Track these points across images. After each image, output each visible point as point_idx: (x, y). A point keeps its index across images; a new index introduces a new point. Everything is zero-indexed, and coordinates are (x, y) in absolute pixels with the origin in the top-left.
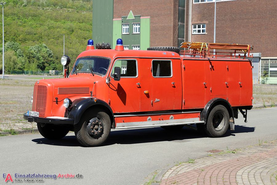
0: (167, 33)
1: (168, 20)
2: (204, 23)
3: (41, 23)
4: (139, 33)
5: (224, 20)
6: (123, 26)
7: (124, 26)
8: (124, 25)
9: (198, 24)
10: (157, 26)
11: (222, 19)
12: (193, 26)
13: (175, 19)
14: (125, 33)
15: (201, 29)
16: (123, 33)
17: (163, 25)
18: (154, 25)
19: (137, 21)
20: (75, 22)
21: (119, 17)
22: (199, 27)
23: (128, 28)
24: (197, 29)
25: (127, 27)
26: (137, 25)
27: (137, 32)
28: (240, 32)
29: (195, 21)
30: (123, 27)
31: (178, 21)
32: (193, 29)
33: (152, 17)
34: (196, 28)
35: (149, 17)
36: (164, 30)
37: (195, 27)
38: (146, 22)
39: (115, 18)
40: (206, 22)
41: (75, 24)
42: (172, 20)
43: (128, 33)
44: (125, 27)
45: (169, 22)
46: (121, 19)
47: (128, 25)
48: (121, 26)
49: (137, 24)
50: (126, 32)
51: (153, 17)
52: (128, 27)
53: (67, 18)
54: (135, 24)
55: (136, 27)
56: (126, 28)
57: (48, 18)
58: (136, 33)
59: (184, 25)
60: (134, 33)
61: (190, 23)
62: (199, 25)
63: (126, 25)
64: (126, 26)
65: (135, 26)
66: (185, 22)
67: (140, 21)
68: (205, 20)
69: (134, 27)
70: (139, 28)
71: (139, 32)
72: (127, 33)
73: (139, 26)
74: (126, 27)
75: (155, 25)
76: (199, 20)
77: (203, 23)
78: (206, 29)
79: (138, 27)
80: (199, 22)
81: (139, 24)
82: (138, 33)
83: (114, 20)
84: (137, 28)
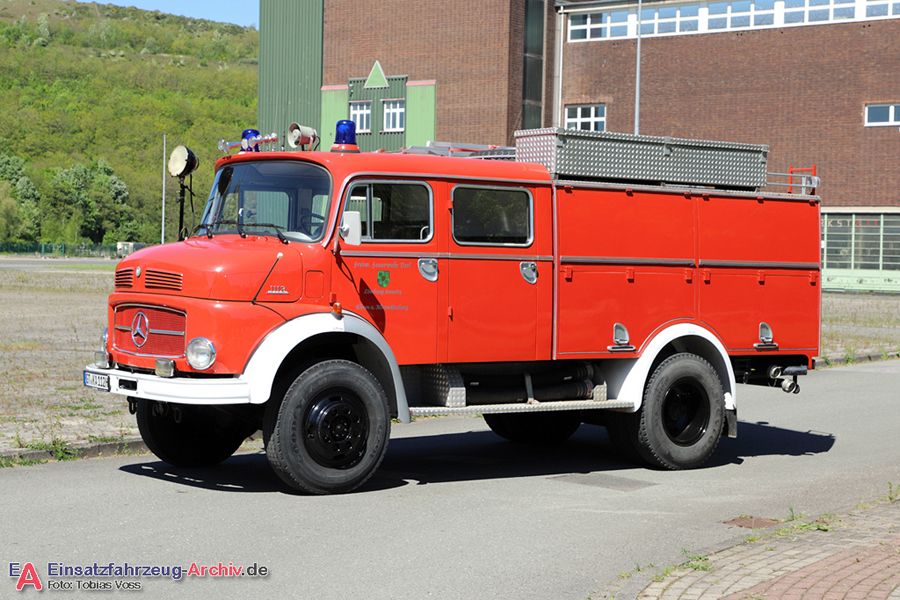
0: (488, 131)
1: (491, 92)
2: (600, 103)
3: (93, 96)
4: (402, 130)
5: (661, 93)
6: (352, 107)
7: (355, 109)
8: (355, 105)
9: (582, 104)
10: (458, 109)
11: (657, 90)
12: (566, 110)
13: (511, 87)
14: (358, 131)
15: (592, 120)
17: (477, 105)
18: (447, 107)
19: (396, 92)
20: (196, 97)
21: (341, 80)
22: (586, 113)
23: (368, 115)
24: (579, 120)
25: (366, 111)
26: (395, 107)
27: (394, 126)
28: (709, 131)
29: (573, 94)
30: (352, 112)
31: (520, 94)
32: (568, 120)
33: (441, 83)
34: (576, 117)
35: (433, 82)
36: (479, 123)
37: (573, 114)
38: (422, 96)
39: (327, 84)
40: (606, 97)
41: (197, 101)
42: (505, 91)
43: (369, 131)
44: (359, 112)
45: (494, 97)
46: (346, 87)
47: (368, 105)
48: (347, 108)
49: (395, 103)
50: (362, 127)
51: (446, 83)
53: (172, 83)
54: (389, 103)
55: (392, 110)
56: (362, 116)
57: (114, 83)
58: (391, 130)
59: (540, 108)
60: (386, 130)
61: (558, 102)
62: (584, 106)
63: (362, 105)
64: (362, 108)
65: (389, 107)
66: (543, 97)
67: (404, 93)
68: (604, 94)
69: (386, 111)
70: (401, 114)
71: (401, 126)
72: (365, 130)
73: (403, 110)
74: (362, 112)
75: (450, 107)
76: (586, 94)
77: (597, 101)
78: (607, 119)
79: (399, 110)
80: (585, 99)
81: (403, 104)
82: (398, 129)
83: (324, 88)
84: (394, 114)
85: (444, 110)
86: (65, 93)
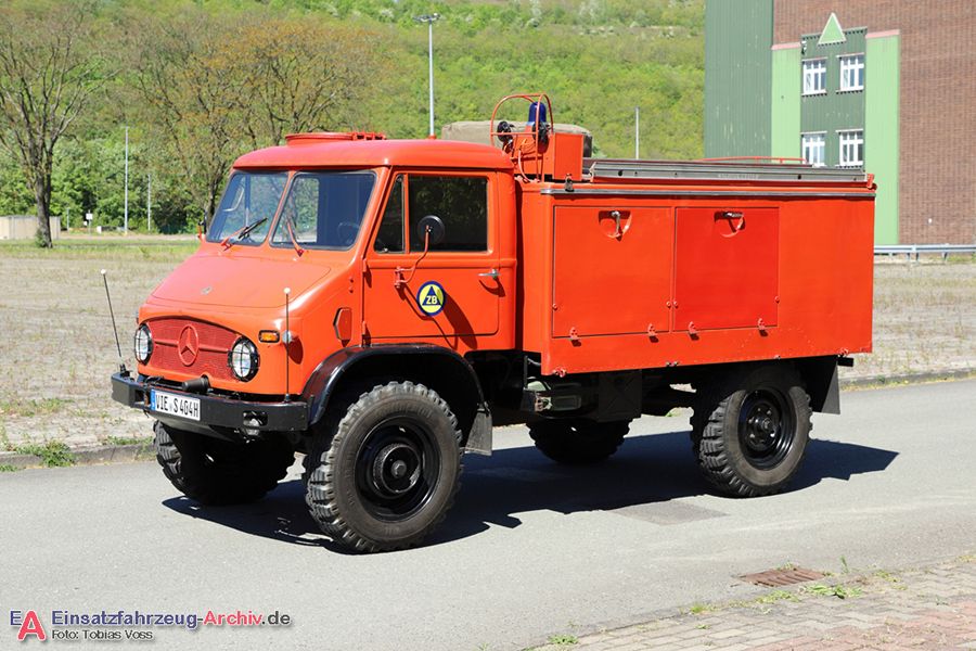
3: (582, 73)
4: (861, 88)
6: (805, 66)
7: (809, 68)
8: (809, 64)
10: (925, 61)
14: (813, 92)
16: (806, 93)
17: (947, 55)
18: (912, 60)
19: (854, 47)
20: (684, 69)
21: (793, 38)
23: (823, 74)
25: (821, 70)
26: (853, 63)
27: (852, 84)
30: (806, 71)
33: (907, 33)
35: (897, 32)
36: (950, 75)
38: (883, 48)
39: (778, 43)
41: (685, 73)
43: (824, 91)
44: (813, 71)
46: (798, 44)
47: (823, 63)
48: (799, 66)
49: (853, 59)
50: (816, 88)
51: (911, 32)
52: (824, 70)
53: (660, 56)
54: (846, 59)
55: (850, 67)
56: (816, 75)
57: (601, 59)
58: (849, 88)
60: (842, 89)
63: (816, 63)
64: (816, 67)
65: (846, 64)
67: (863, 47)
69: (843, 67)
70: (860, 70)
71: (860, 84)
72: (821, 91)
73: (862, 66)
74: (816, 71)
75: (916, 59)
79: (857, 66)
81: (862, 59)
82: (857, 87)
83: (774, 47)
84: (852, 71)
85: (909, 62)
86: (555, 73)
